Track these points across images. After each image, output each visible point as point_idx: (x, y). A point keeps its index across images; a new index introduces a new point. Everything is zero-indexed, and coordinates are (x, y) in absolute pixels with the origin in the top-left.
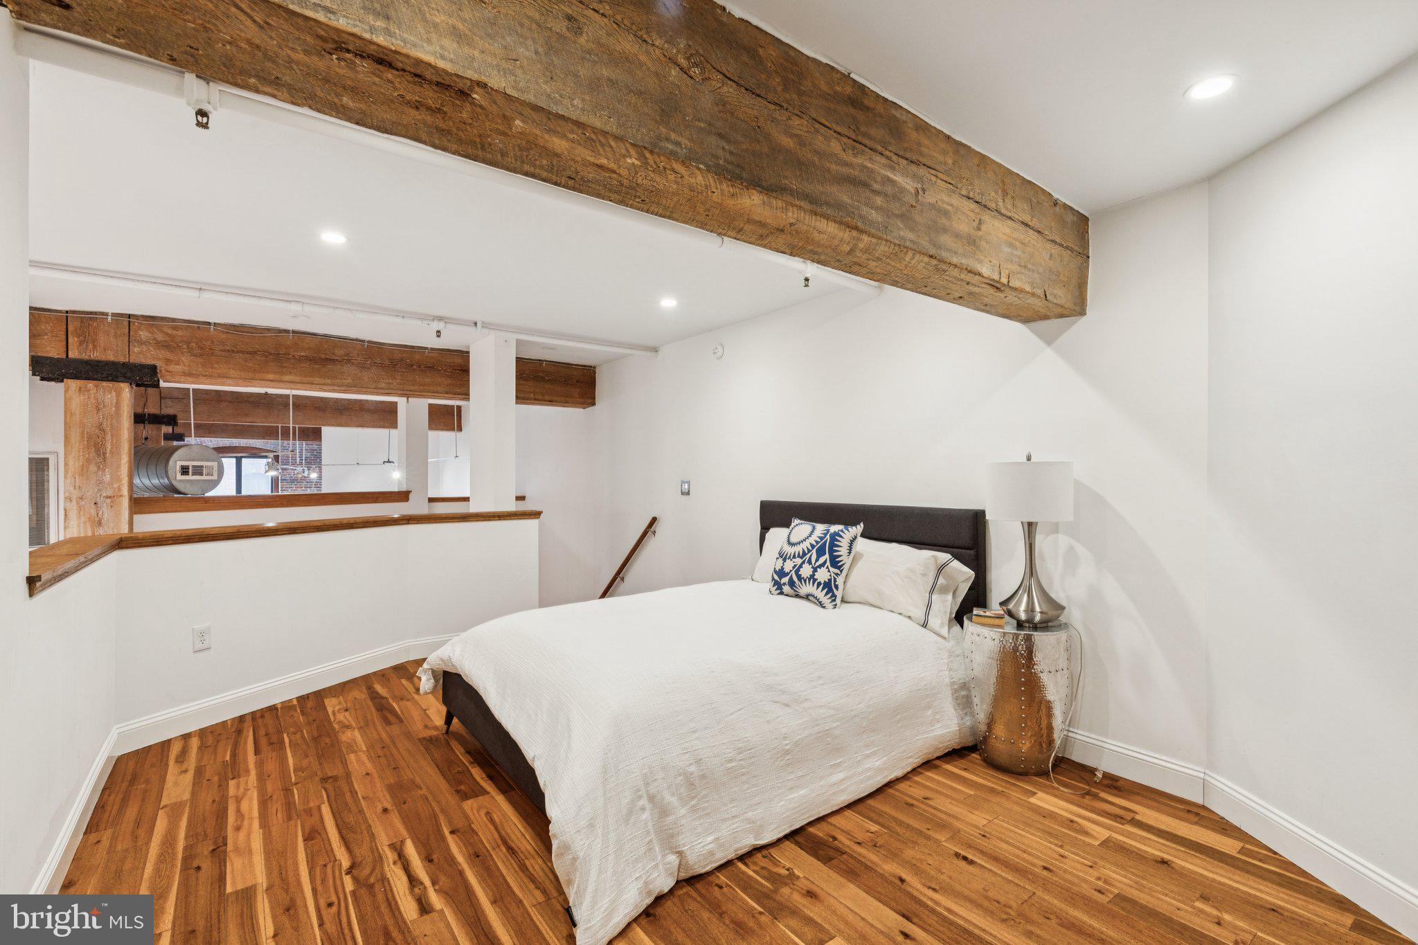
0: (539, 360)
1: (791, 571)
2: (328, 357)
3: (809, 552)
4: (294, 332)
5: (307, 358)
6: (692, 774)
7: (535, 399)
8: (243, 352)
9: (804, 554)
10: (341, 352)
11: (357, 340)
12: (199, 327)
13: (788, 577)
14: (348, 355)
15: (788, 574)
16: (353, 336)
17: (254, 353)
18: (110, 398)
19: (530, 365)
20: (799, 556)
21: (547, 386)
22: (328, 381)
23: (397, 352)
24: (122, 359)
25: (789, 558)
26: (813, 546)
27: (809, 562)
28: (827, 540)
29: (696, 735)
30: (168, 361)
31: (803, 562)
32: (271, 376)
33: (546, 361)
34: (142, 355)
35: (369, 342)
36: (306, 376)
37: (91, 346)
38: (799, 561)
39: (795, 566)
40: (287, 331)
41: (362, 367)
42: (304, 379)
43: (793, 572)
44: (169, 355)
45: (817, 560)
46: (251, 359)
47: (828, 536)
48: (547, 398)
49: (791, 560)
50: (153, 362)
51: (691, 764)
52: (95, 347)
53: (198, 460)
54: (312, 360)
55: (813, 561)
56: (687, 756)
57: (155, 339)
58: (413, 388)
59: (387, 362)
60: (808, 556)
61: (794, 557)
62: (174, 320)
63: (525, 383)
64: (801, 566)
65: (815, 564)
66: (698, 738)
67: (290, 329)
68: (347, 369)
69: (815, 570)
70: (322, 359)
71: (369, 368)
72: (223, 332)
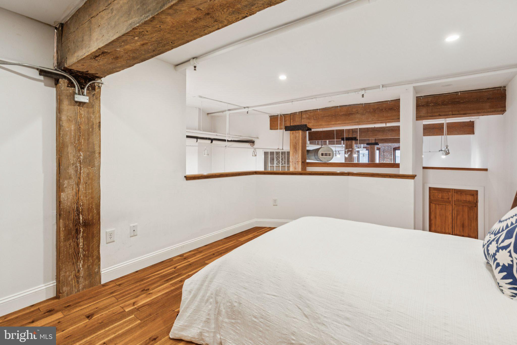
0: (456, 92)
2: (350, 113)
4: (340, 106)
5: (344, 115)
6: (235, 307)
7: (453, 115)
8: (326, 116)
10: (354, 110)
11: (360, 104)
12: (316, 111)
14: (357, 110)
16: (359, 103)
17: (329, 116)
18: (297, 135)
19: (449, 96)
20: (495, 233)
21: (462, 106)
22: (350, 122)
23: (376, 105)
24: (300, 124)
26: (507, 227)
29: (245, 291)
30: (309, 123)
32: (333, 123)
33: (460, 92)
34: (304, 122)
35: (365, 104)
36: (343, 121)
37: (294, 122)
39: (489, 241)
40: (338, 107)
41: (363, 114)
42: (343, 122)
43: (486, 245)
44: (309, 121)
45: (503, 241)
46: (328, 118)
48: (462, 112)
50: (305, 124)
51: (236, 302)
52: (295, 121)
53: (326, 151)
54: (345, 115)
55: (500, 241)
56: (236, 297)
57: (306, 117)
58: (383, 119)
59: (372, 110)
60: (499, 235)
62: (310, 110)
63: (445, 107)
66: (245, 293)
67: (338, 105)
68: (358, 116)
70: (349, 114)
71: (365, 114)
72: (321, 111)
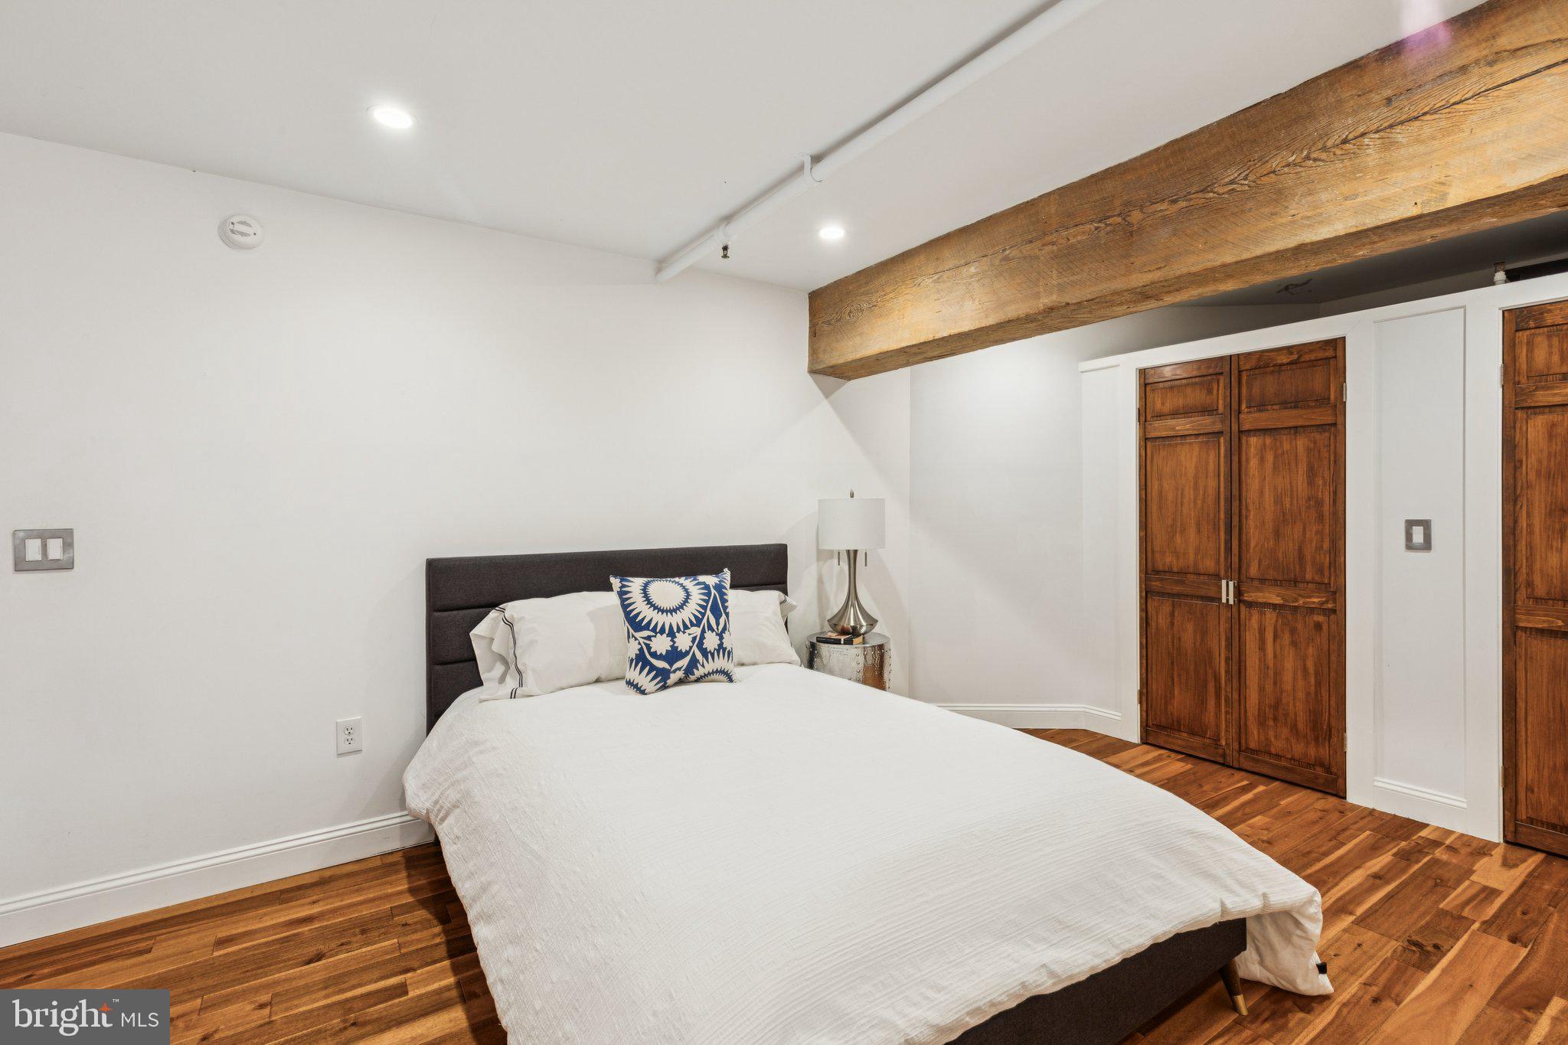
1: (691, 648)
3: (703, 617)
9: (699, 621)
13: (688, 658)
15: (687, 653)
20: (692, 624)
25: (679, 630)
26: (704, 608)
27: (710, 628)
28: (715, 595)
31: (703, 631)
38: (696, 631)
39: (694, 639)
43: (695, 648)
45: (718, 624)
47: (713, 591)
49: (684, 633)
55: (715, 627)
60: (705, 621)
61: (686, 627)
64: (702, 637)
65: (718, 629)
69: (721, 636)
